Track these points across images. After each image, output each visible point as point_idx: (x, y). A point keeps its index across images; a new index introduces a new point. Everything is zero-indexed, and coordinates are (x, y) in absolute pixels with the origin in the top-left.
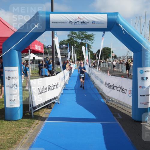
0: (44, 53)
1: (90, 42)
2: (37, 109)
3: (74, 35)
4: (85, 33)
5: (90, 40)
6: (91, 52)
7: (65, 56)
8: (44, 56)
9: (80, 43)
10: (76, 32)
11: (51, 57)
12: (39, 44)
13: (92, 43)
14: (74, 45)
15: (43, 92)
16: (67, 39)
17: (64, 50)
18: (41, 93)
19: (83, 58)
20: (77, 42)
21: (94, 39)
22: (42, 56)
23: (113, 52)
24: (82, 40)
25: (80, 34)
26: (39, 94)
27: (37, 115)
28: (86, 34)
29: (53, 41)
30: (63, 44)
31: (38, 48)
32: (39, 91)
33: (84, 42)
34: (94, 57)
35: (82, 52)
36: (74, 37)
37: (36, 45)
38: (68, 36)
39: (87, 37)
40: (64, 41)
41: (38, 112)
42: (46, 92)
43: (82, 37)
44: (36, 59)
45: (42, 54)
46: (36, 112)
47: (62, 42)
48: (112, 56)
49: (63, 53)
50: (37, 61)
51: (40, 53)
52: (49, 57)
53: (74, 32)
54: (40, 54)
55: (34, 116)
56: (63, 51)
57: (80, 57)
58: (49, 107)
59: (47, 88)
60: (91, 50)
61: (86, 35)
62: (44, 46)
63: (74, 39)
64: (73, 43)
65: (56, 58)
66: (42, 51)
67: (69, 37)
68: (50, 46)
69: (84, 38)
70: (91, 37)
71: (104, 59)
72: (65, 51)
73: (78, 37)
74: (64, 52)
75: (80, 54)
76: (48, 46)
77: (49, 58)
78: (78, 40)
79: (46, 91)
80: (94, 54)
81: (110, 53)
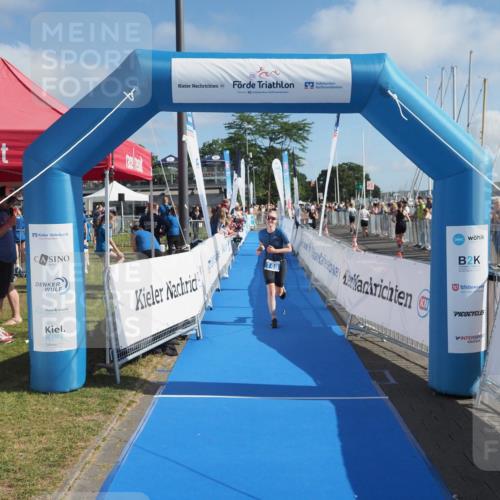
0: (153, 180)
1: (299, 146)
2: (130, 358)
3: (246, 125)
4: (282, 118)
5: (296, 141)
6: (302, 178)
7: (220, 189)
8: (154, 190)
9: (265, 149)
10: (253, 114)
11: (176, 193)
12: (139, 151)
13: (303, 149)
14: (248, 156)
15: (151, 301)
16: (226, 136)
17: (216, 172)
18: (142, 308)
19: (275, 197)
20: (255, 145)
21: (310, 137)
22: (149, 191)
23: (370, 177)
24: (271, 139)
25: (267, 122)
26: (137, 309)
27: (130, 374)
28: (285, 120)
29: (181, 145)
30: (213, 154)
31: (134, 165)
32: (138, 301)
33: (278, 146)
34: (309, 192)
35: (273, 178)
36: (248, 132)
37: (127, 157)
38: (230, 126)
39: (287, 130)
40: (215, 142)
41: (133, 366)
42: (158, 302)
43: (273, 132)
44: (127, 199)
45: (148, 182)
46: (129, 366)
47: (210, 145)
48: (367, 191)
49: (213, 181)
50: (129, 205)
51: (138, 182)
52: (170, 193)
53: (247, 114)
54: (142, 183)
55: (121, 377)
56: (212, 175)
57: (267, 194)
58: (169, 351)
59: (161, 290)
60: (300, 170)
61: (286, 123)
62: (153, 158)
63: (248, 137)
64: (243, 150)
65: (190, 196)
66: (147, 174)
67: (232, 131)
68: (172, 160)
69: (280, 133)
70: (300, 130)
71: (342, 200)
72: (218, 175)
73: (261, 131)
74: (216, 178)
75: (266, 183)
76: (164, 160)
77: (168, 196)
78: (260, 139)
79: (159, 299)
80: (310, 183)
81: (359, 179)
